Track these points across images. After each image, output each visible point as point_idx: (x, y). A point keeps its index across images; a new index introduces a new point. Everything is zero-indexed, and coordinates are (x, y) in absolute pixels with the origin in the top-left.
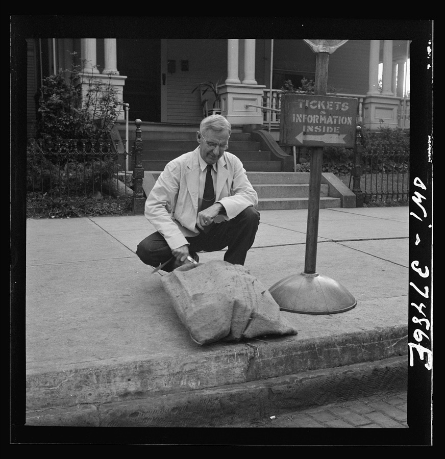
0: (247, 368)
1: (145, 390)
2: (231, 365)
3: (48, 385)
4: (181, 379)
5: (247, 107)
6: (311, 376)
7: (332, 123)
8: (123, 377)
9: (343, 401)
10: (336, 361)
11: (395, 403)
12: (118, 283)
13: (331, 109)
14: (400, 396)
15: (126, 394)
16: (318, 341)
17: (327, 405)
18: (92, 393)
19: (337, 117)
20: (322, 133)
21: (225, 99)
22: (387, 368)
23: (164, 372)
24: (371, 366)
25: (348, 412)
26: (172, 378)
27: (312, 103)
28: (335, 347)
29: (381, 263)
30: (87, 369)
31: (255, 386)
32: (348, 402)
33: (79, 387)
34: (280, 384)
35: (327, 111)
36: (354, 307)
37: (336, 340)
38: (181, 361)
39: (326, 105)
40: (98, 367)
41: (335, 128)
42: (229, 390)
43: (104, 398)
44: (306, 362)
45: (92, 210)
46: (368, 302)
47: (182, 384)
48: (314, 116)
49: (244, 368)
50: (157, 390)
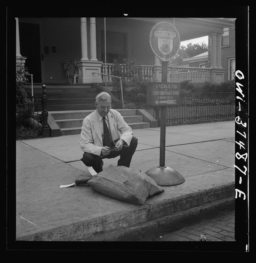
0: (147, 215)
1: (104, 230)
2: (140, 214)
3: (61, 232)
4: (120, 223)
5: (93, 73)
6: (175, 216)
7: (170, 94)
8: (94, 225)
9: (189, 226)
10: (184, 208)
11: (212, 225)
12: (63, 177)
13: (170, 88)
14: (212, 221)
15: (96, 233)
16: (176, 199)
17: (183, 229)
18: (81, 234)
19: (172, 92)
20: (166, 100)
21: (81, 70)
22: (205, 209)
23: (112, 221)
24: (199, 208)
25: (193, 231)
26: (116, 223)
27: (161, 85)
28: (183, 201)
29: (186, 158)
30: (78, 223)
31: (152, 223)
32: (191, 226)
33: (75, 232)
34: (162, 221)
35: (168, 89)
36: (184, 181)
37: (183, 198)
38: (119, 214)
39: (167, 86)
40: (83, 221)
41: (172, 97)
42: (141, 226)
43: (87, 236)
44: (171, 209)
45: (20, 136)
46: (189, 178)
47: (120, 225)
48: (163, 92)
49: (146, 215)
50: (109, 230)
